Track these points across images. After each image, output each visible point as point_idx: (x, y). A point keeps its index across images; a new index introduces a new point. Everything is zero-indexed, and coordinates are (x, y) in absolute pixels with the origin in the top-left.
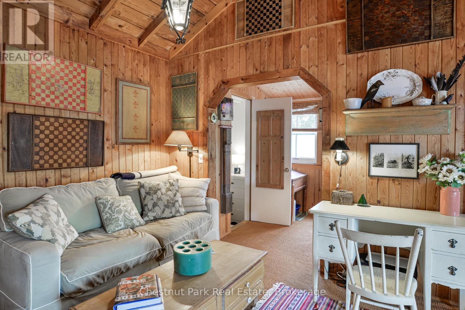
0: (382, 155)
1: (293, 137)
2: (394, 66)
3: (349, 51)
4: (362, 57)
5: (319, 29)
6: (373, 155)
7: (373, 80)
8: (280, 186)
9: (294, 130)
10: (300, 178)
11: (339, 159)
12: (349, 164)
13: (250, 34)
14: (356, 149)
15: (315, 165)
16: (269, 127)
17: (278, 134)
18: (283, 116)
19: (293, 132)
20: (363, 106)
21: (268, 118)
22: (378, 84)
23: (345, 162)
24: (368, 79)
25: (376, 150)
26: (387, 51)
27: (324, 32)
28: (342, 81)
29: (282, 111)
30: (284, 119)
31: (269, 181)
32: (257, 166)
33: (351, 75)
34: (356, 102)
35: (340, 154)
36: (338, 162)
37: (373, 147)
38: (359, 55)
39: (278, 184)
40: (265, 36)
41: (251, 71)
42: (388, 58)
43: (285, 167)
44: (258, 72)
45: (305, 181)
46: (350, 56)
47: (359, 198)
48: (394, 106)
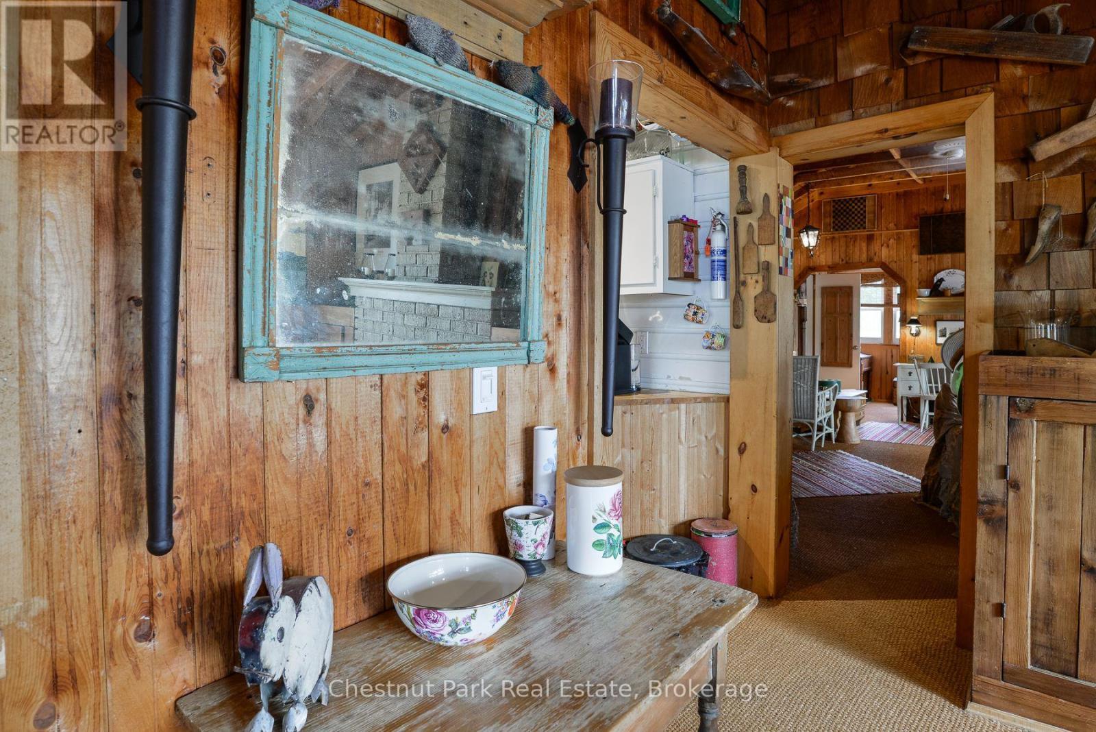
0: (945, 329)
1: (861, 312)
2: (954, 267)
3: (921, 253)
4: (931, 258)
5: (897, 234)
6: (938, 329)
7: (939, 276)
8: (848, 364)
9: (863, 305)
10: (867, 358)
11: (914, 331)
12: (920, 336)
13: (837, 230)
14: (926, 324)
15: (882, 345)
16: (835, 304)
17: (846, 310)
18: (852, 292)
19: (861, 308)
20: (931, 295)
21: (835, 296)
22: (941, 280)
23: (918, 334)
24: (935, 274)
25: (940, 325)
26: (949, 255)
27: (901, 236)
28: (915, 274)
29: (850, 288)
30: (852, 296)
31: (836, 360)
32: (822, 344)
33: (923, 270)
34: (926, 292)
35: (914, 327)
36: (912, 334)
37: (938, 323)
38: (929, 256)
39: (846, 361)
40: (850, 233)
41: (837, 260)
42: (950, 260)
43: (854, 345)
44: (844, 262)
45: (871, 362)
46: (921, 256)
47: (928, 359)
48: (953, 295)
